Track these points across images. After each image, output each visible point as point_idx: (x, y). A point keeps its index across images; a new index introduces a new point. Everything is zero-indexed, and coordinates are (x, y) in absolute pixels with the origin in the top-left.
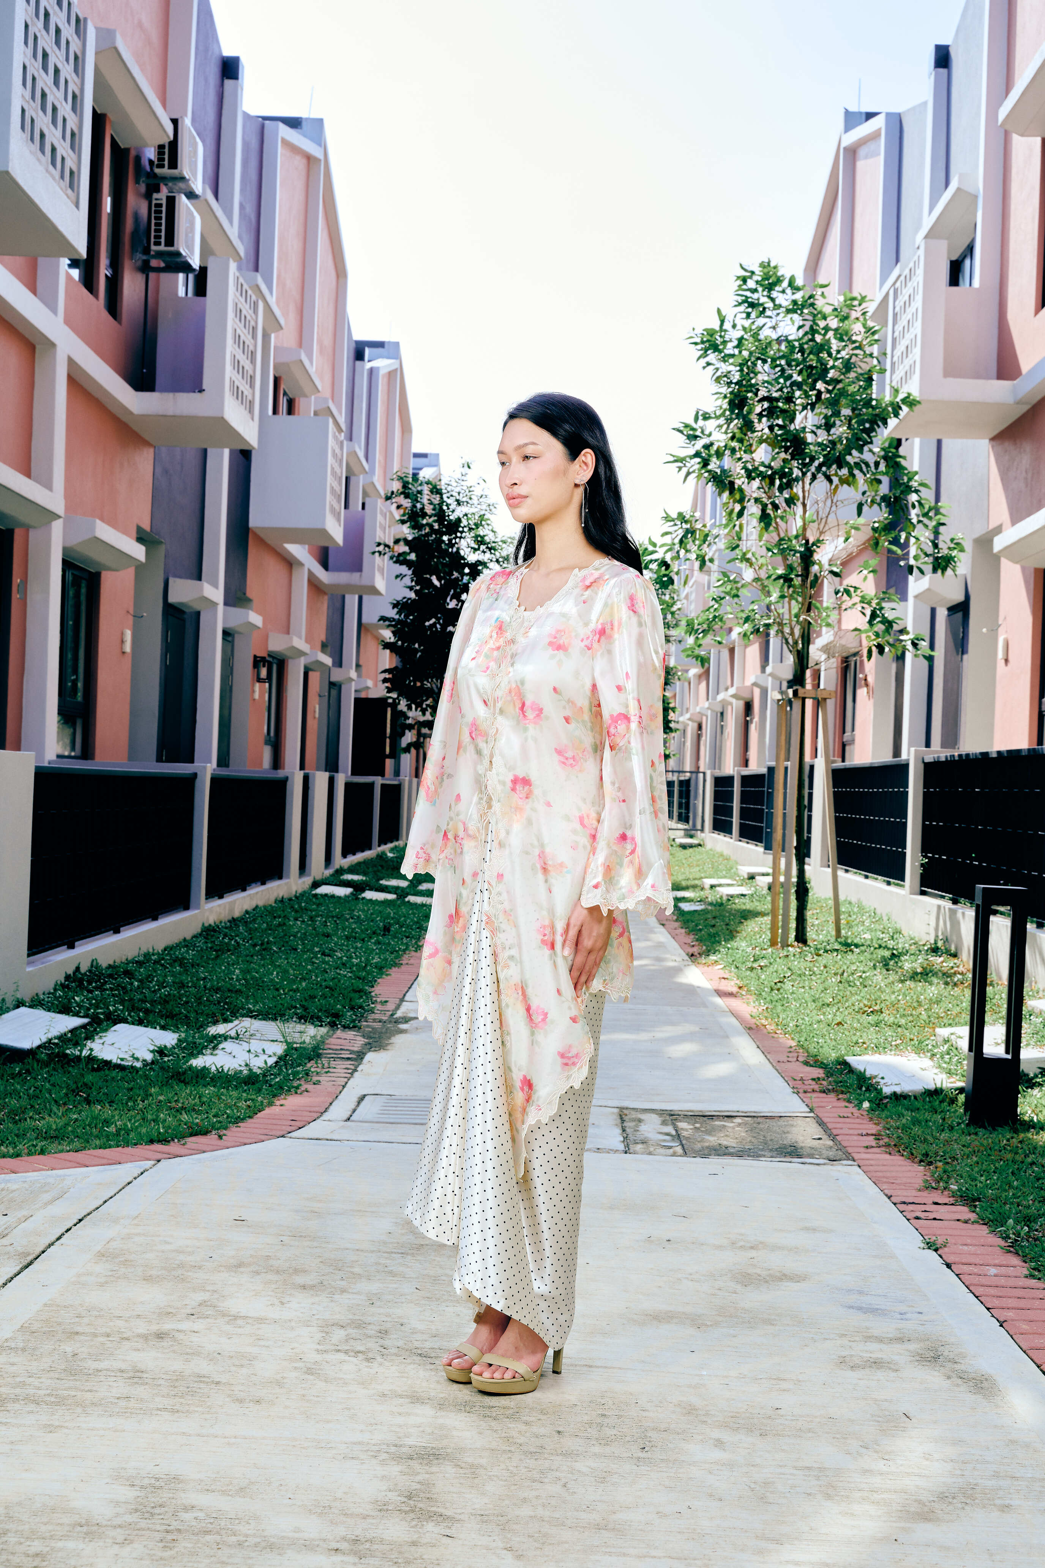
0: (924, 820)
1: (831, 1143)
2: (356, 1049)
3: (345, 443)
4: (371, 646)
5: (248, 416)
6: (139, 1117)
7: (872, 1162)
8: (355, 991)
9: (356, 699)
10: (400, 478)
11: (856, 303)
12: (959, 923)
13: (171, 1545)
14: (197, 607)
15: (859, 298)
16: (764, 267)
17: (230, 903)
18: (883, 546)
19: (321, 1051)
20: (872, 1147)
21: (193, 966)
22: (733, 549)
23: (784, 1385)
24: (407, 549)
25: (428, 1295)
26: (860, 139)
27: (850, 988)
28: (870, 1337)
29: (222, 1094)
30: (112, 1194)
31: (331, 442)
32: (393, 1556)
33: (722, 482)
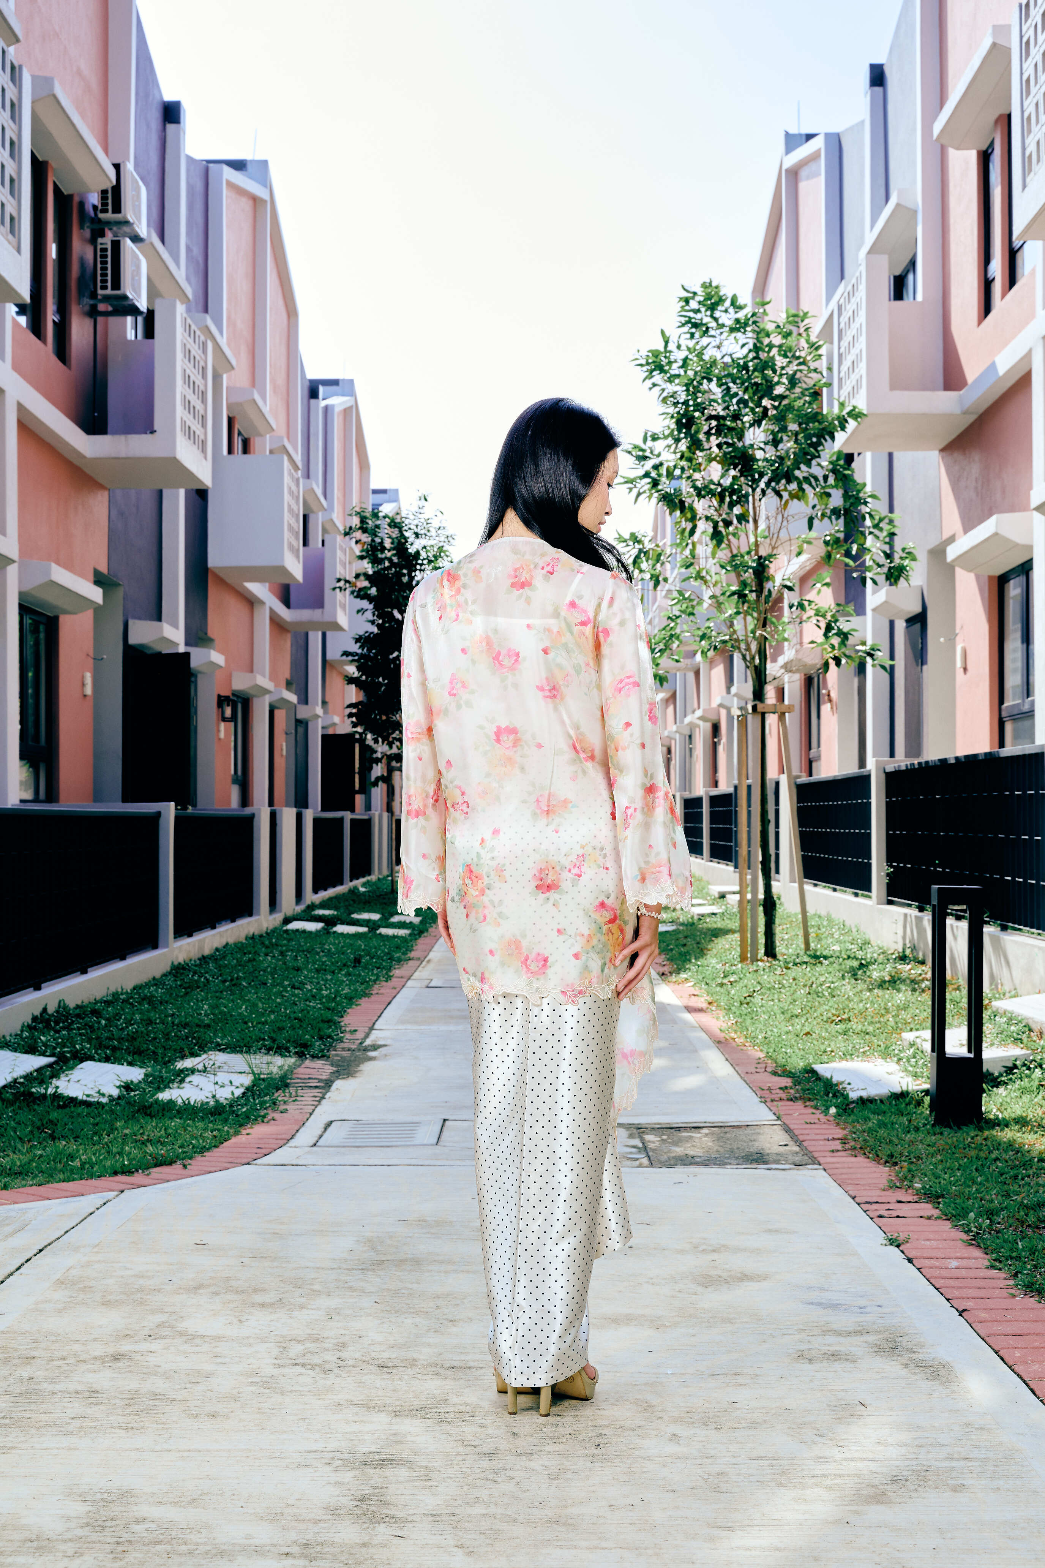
0: (888, 830)
1: (797, 1149)
2: (324, 1077)
3: (301, 480)
4: (336, 682)
5: (201, 456)
6: (103, 1151)
7: (838, 1165)
8: (323, 1021)
9: (323, 736)
10: (359, 514)
11: (798, 319)
12: (925, 929)
13: (121, 1556)
14: (158, 647)
15: (802, 314)
16: (706, 287)
17: (200, 941)
18: (835, 558)
19: (289, 1081)
20: (838, 1151)
21: (161, 1003)
22: (688, 567)
23: (740, 1380)
24: (366, 584)
25: (387, 1308)
26: (801, 161)
27: (819, 999)
28: (829, 1331)
29: (188, 1125)
30: (74, 1224)
31: (287, 479)
32: (343, 1558)
33: (673, 502)
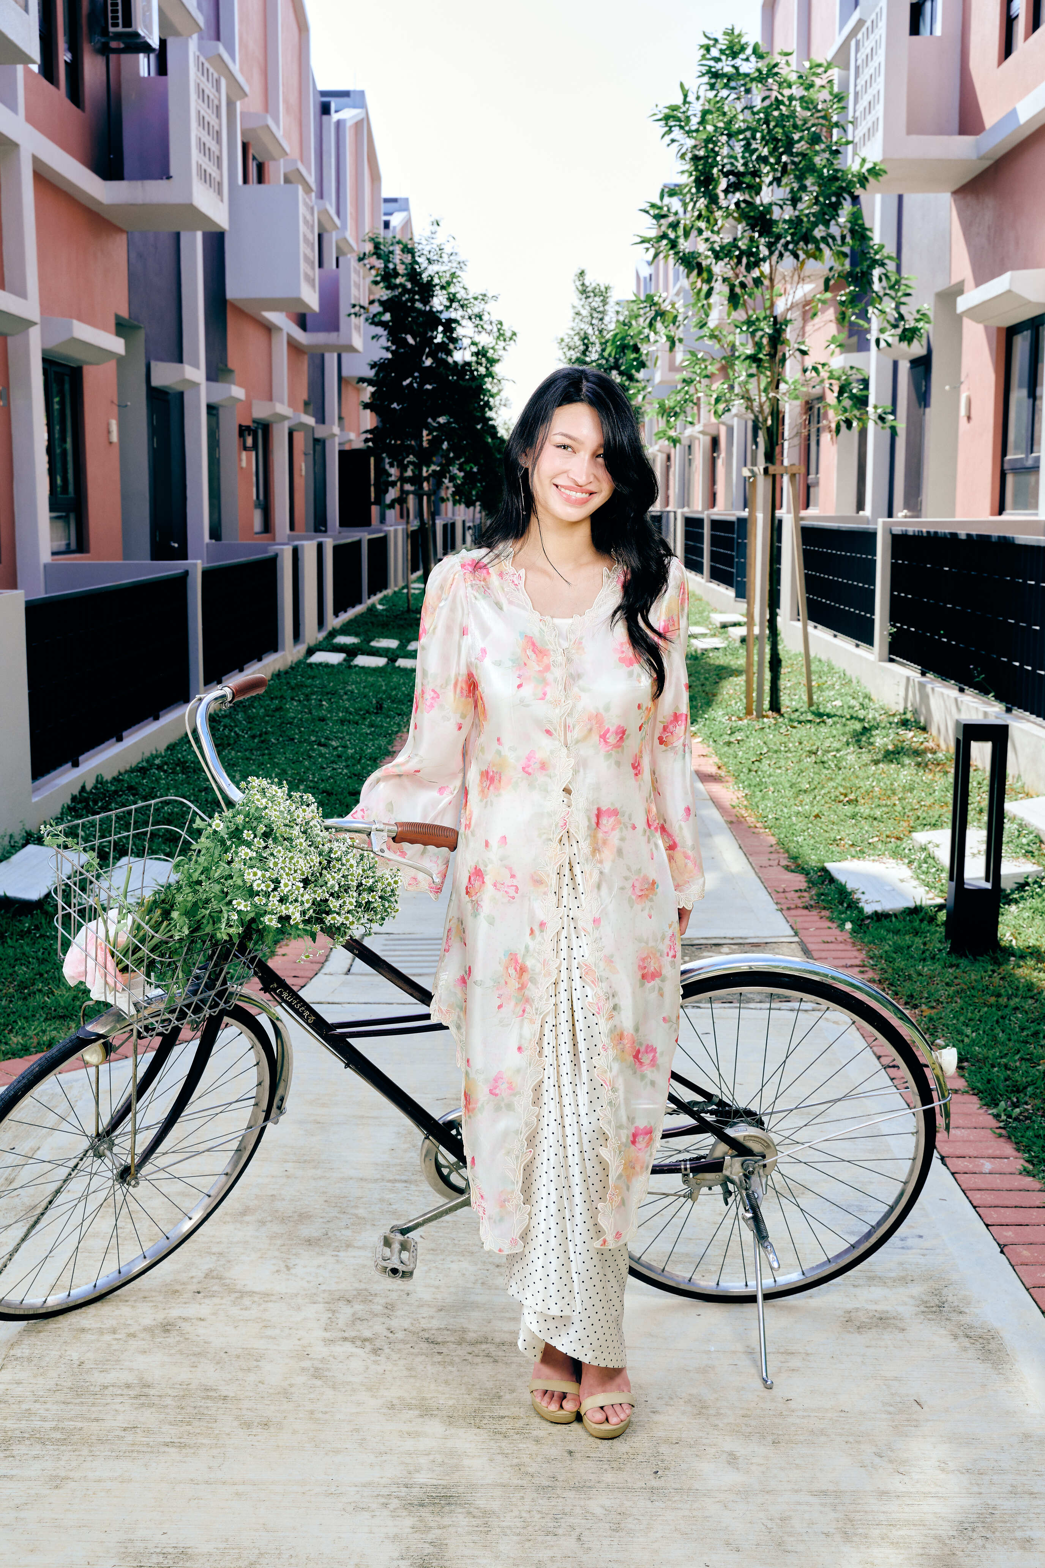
0: (892, 591)
3: (315, 204)
4: (352, 402)
5: (217, 198)
9: (340, 452)
10: (372, 240)
11: (820, 70)
12: (928, 696)
14: (180, 388)
15: (825, 64)
16: (728, 34)
18: (850, 320)
22: (701, 327)
23: (792, 1362)
24: (381, 309)
27: (825, 771)
28: (873, 1279)
31: (302, 210)
33: (690, 262)
